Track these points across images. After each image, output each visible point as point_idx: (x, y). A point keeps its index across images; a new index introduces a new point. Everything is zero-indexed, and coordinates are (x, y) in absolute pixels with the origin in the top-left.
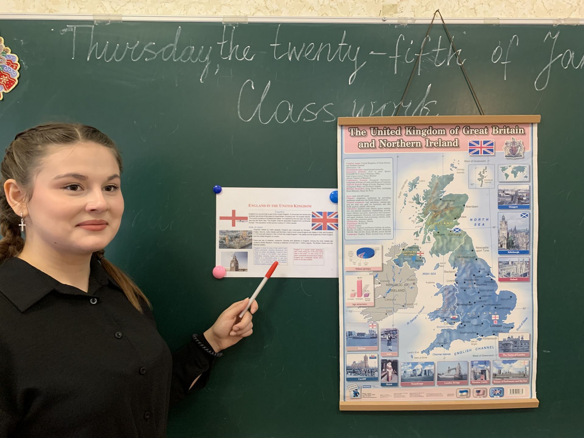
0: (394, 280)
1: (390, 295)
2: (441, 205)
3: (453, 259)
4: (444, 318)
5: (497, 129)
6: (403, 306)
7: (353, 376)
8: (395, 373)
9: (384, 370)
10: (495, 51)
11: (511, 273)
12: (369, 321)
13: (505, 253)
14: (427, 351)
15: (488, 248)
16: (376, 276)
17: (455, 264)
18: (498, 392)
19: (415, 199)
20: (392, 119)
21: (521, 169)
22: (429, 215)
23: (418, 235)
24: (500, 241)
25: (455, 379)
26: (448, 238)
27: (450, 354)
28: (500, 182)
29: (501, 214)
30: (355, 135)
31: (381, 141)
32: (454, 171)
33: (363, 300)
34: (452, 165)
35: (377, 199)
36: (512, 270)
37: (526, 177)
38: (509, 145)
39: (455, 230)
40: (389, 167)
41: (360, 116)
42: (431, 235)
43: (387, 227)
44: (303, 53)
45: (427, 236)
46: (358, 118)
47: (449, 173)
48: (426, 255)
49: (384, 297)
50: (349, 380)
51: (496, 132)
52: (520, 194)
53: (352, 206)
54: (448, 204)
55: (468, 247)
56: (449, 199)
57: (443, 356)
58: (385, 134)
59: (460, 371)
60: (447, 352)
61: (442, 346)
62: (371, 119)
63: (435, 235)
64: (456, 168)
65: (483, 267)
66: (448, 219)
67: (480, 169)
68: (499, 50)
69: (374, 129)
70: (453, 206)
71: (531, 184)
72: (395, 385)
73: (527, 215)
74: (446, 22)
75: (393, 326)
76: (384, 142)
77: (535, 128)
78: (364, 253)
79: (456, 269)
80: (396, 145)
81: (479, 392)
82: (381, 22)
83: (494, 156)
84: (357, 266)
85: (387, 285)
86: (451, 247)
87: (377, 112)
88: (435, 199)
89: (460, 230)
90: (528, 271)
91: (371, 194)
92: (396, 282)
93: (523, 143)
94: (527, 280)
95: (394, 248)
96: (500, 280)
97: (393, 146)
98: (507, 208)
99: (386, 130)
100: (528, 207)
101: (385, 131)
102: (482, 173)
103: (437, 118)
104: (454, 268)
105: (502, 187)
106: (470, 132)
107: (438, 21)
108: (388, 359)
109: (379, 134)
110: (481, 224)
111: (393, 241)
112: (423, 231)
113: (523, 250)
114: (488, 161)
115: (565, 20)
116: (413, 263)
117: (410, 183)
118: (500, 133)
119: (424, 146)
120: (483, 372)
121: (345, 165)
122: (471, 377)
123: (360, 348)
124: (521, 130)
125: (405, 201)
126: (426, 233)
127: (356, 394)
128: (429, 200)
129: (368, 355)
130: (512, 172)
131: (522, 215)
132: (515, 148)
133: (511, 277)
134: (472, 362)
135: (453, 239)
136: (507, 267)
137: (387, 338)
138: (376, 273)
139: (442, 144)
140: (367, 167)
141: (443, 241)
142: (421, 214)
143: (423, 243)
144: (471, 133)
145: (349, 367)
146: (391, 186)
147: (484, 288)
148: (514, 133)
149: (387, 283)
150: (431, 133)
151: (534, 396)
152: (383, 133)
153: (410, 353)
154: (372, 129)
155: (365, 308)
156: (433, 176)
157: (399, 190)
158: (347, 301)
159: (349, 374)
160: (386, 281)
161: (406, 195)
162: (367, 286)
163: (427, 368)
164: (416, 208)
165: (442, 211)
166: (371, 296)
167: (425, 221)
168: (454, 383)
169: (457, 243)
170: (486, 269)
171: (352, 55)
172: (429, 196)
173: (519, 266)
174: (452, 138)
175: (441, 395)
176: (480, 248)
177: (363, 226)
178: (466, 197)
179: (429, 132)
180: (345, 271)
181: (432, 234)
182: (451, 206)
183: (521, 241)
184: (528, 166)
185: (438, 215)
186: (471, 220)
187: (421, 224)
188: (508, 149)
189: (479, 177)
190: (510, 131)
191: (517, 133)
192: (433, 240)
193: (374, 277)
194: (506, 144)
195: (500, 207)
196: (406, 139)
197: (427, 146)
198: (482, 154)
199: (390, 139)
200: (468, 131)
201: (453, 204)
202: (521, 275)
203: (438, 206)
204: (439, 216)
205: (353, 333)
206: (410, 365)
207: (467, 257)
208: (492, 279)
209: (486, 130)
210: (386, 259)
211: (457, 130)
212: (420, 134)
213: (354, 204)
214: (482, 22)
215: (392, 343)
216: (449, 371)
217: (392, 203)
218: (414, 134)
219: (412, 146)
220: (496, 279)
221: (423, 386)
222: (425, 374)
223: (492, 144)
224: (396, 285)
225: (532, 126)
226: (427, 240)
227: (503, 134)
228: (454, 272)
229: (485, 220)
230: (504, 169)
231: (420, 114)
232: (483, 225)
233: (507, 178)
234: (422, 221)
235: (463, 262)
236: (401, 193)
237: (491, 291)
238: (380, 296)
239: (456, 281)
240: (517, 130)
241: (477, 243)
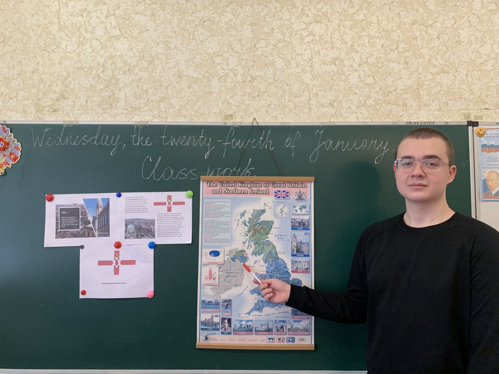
0: (230, 270)
1: (228, 279)
2: (258, 227)
3: (265, 258)
4: (259, 293)
5: (291, 184)
6: (235, 286)
7: (205, 327)
8: (230, 326)
9: (223, 324)
10: (287, 140)
11: (299, 268)
12: (215, 294)
13: (296, 256)
14: (249, 313)
15: (285, 252)
16: (221, 267)
17: (266, 261)
18: (291, 340)
19: (243, 223)
20: (229, 178)
21: (304, 207)
22: (251, 232)
23: (245, 244)
24: (293, 249)
25: (266, 331)
26: (262, 245)
27: (262, 316)
28: (292, 214)
29: (293, 233)
30: (210, 186)
31: (225, 190)
32: (266, 207)
33: (212, 281)
34: (265, 204)
35: (222, 222)
36: (299, 266)
37: (307, 212)
38: (297, 193)
39: (266, 241)
40: (229, 204)
41: (211, 175)
42: (252, 244)
43: (227, 239)
44: (179, 142)
45: (250, 244)
46: (210, 177)
47: (263, 208)
48: (250, 256)
49: (224, 280)
50: (202, 329)
51: (290, 186)
52: (304, 222)
53: (207, 226)
54: (262, 226)
55: (273, 252)
56: (263, 223)
57: (258, 317)
58: (227, 186)
59: (268, 326)
60: (260, 314)
61: (258, 310)
62: (218, 177)
63: (254, 244)
64: (267, 205)
65: (282, 263)
66: (262, 235)
67: (281, 206)
68: (289, 140)
69: (221, 182)
70: (265, 227)
71: (310, 216)
72: (229, 333)
73: (308, 234)
74: (260, 124)
75: (229, 297)
76: (226, 190)
77: (313, 184)
78: (214, 254)
79: (267, 264)
80: (233, 192)
81: (280, 339)
83: (289, 199)
84: (209, 261)
85: (226, 273)
86: (264, 251)
87: (221, 174)
88: (255, 223)
89: (269, 241)
90: (309, 267)
91: (219, 220)
92: (231, 271)
93: (305, 192)
94: (309, 272)
95: (231, 252)
96: (293, 272)
97: (232, 193)
98: (296, 229)
99: (228, 183)
100: (308, 229)
101: (227, 184)
102: (282, 209)
103: (255, 178)
104: (265, 264)
105: (293, 217)
106: (275, 186)
107: (255, 124)
108: (225, 317)
109: (224, 186)
110: (281, 238)
111: (230, 247)
112: (247, 242)
113: (306, 254)
114: (286, 202)
115: (326, 123)
116: (242, 260)
117: (241, 214)
118: (292, 186)
119: (249, 193)
120: (282, 327)
121: (204, 202)
122: (275, 330)
123: (209, 310)
124: (305, 185)
125: (238, 224)
126: (249, 243)
127: (206, 338)
128: (251, 223)
129: (214, 315)
130: (299, 209)
131: (305, 234)
132: (301, 195)
133: (299, 270)
134: (275, 321)
135: (265, 247)
136: (297, 264)
137: (225, 305)
138: (220, 266)
139: (259, 192)
140: (217, 204)
141: (259, 248)
142: (247, 231)
143: (248, 248)
144: (276, 186)
145: (202, 321)
146: (230, 215)
147: (283, 276)
148: (300, 186)
149: (227, 271)
150: (253, 186)
151: (313, 343)
152: (226, 185)
153: (238, 314)
154: (220, 183)
155: (213, 287)
156: (254, 210)
157: (235, 218)
158: (202, 282)
159: (203, 325)
160: (226, 270)
161: (238, 220)
162: (215, 273)
163: (248, 324)
164: (244, 228)
165: (259, 230)
166: (217, 279)
167: (249, 236)
168: (265, 333)
169: (267, 249)
170: (284, 265)
171: (207, 142)
172: (252, 221)
173: (303, 264)
174: (265, 189)
175: (257, 340)
176: (281, 252)
177: (213, 238)
178: (273, 222)
179: (252, 185)
180: (202, 264)
181: (253, 243)
182: (264, 227)
183: (304, 249)
184: (308, 206)
185: (256, 232)
186: (276, 235)
187: (247, 237)
188: (297, 196)
189: (280, 211)
190: (298, 185)
191: (302, 186)
192: (253, 247)
193: (219, 268)
194: (296, 193)
195: (292, 229)
196: (239, 188)
197: (251, 193)
198: (282, 198)
199: (230, 188)
200: (274, 185)
201: (265, 226)
202: (305, 269)
203: (256, 227)
204: (257, 233)
205: (205, 302)
206: (239, 322)
207: (273, 257)
208: (287, 271)
209: (284, 184)
210: (227, 257)
211: (267, 184)
212: (247, 186)
213: (209, 225)
214: (279, 124)
215: (228, 308)
216: (262, 326)
217: (230, 225)
218: (243, 186)
219: (242, 193)
220: (290, 271)
221: (246, 334)
222: (247, 327)
223: (288, 193)
224: (232, 273)
225: (311, 183)
226: (250, 247)
227: (294, 187)
228: (265, 266)
229: (284, 236)
230: (294, 207)
231: (245, 175)
232: (283, 238)
233: (296, 212)
234: (248, 235)
235: (271, 260)
236: (235, 219)
237: (287, 278)
238: (222, 279)
239: (266, 271)
240: (302, 185)
241: (279, 249)
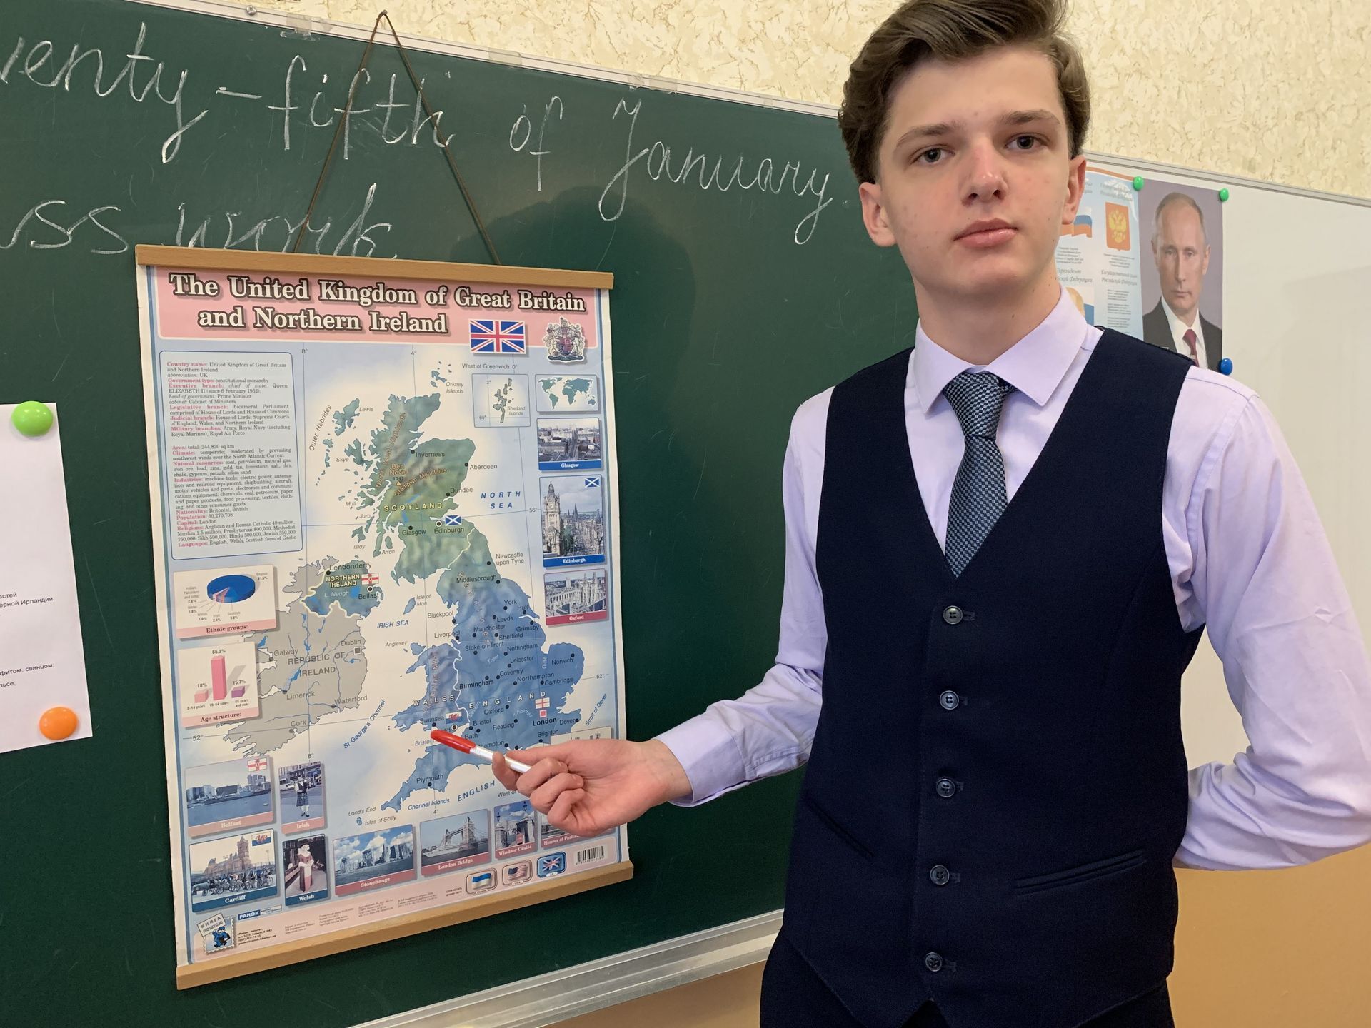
0: (308, 648)
1: (301, 685)
2: (415, 465)
3: (446, 585)
4: (430, 720)
5: (530, 297)
6: (333, 707)
7: (210, 897)
8: (321, 869)
9: (291, 866)
10: (516, 125)
11: (571, 605)
12: (247, 754)
13: (558, 563)
14: (396, 803)
15: (521, 555)
16: (263, 643)
17: (450, 596)
18: (554, 863)
19: (351, 451)
20: (282, 259)
21: (581, 385)
22: (387, 488)
23: (362, 537)
24: (547, 539)
25: (463, 854)
26: (434, 538)
27: (447, 801)
28: (541, 413)
29: (546, 482)
30: (187, 293)
31: (260, 311)
32: (441, 388)
33: (230, 705)
34: (435, 374)
35: (257, 453)
36: (573, 598)
37: (592, 402)
38: (555, 333)
39: (447, 521)
40: (285, 376)
41: (197, 244)
42: (393, 534)
43: (286, 522)
45: (385, 536)
46: (191, 252)
47: (429, 392)
48: (385, 582)
49: (285, 692)
50: (198, 908)
51: (526, 303)
52: (581, 439)
53: (188, 473)
54: (431, 462)
55: (478, 557)
56: (432, 451)
57: (432, 808)
58: (268, 295)
59: (471, 833)
60: (440, 796)
61: (430, 785)
62: (226, 256)
63: (403, 534)
64: (444, 380)
65: (512, 597)
66: (432, 496)
67: (498, 383)
68: (523, 125)
69: (239, 279)
70: (442, 466)
71: (601, 417)
72: (322, 896)
73: (597, 482)
74: (405, 43)
75: (309, 756)
76: (267, 313)
77: (606, 301)
78: (227, 590)
79: (455, 607)
80: (297, 322)
81: (514, 871)
82: (242, 16)
83: (527, 355)
84: (209, 623)
85: (290, 661)
86: (442, 559)
87: (244, 238)
88: (399, 451)
89: (459, 520)
90: (604, 597)
91: (241, 443)
92: (313, 653)
93: (582, 331)
94: (603, 617)
95: (305, 573)
96: (550, 622)
97: (291, 325)
98: (557, 467)
99: (271, 284)
100: (598, 465)
101: (268, 287)
102: (502, 394)
103: (394, 265)
104: (449, 606)
105: (545, 424)
106: (471, 301)
107: (384, 38)
108: (300, 837)
109: (253, 294)
110: (505, 505)
111: (302, 554)
112: (374, 527)
113: (593, 554)
114: (514, 367)
115: (650, 78)
116: (354, 603)
117: (336, 415)
118: (536, 306)
119: (366, 327)
120: (521, 827)
121: (164, 368)
122: (495, 843)
123: (225, 825)
124: (578, 303)
125: (328, 458)
126: (381, 531)
127: (221, 939)
128: (385, 454)
129: (249, 838)
130: (565, 392)
131: (587, 483)
132: (568, 339)
133: (571, 613)
134: (497, 809)
135: (445, 541)
136: (563, 593)
137: (297, 788)
138: (261, 636)
139: (408, 325)
140: (224, 373)
141: (422, 547)
142: (367, 487)
143: (377, 553)
144: (474, 303)
145: (197, 876)
146: (290, 422)
147: (518, 642)
148: (564, 308)
149: (291, 656)
150: (381, 299)
151: (626, 856)
152: (264, 293)
153: (353, 814)
154: (234, 280)
155: (236, 725)
156: (393, 398)
157: (311, 431)
158: (184, 714)
159: (200, 893)
160: (288, 652)
161: (329, 443)
162: (239, 670)
163: (396, 842)
164: (356, 473)
165: (418, 478)
166: (251, 695)
167: (377, 503)
168: (459, 863)
169: (454, 549)
170: (520, 601)
171: (168, 89)
172: (385, 445)
173: (586, 589)
174: (433, 313)
175: (432, 896)
176: (506, 556)
177: (220, 521)
178: (469, 446)
179: (378, 296)
180: (176, 637)
181: (397, 533)
182: (437, 467)
183: (587, 536)
184: (594, 380)
185: (407, 488)
186: (483, 496)
187: (369, 510)
188: (554, 343)
189: (496, 401)
190: (555, 303)
191: (570, 308)
192: (399, 545)
193: (257, 647)
194: (549, 331)
195: (542, 467)
196: (323, 309)
197: (375, 327)
198: (501, 352)
199: (281, 307)
200: (467, 299)
201: (442, 462)
202: (591, 608)
203: (407, 466)
204: (410, 491)
205: (205, 791)
206: (357, 842)
207: (477, 579)
208: (532, 623)
209: (505, 297)
210: (286, 599)
211: (441, 294)
212: (356, 298)
213: (194, 467)
214: (484, 56)
215: (310, 798)
216: (448, 838)
217: (294, 464)
218: (341, 298)
219: (339, 326)
220: (541, 621)
221: (389, 884)
222: (393, 855)
223: (520, 330)
224: (314, 659)
225: (599, 296)
226: (384, 547)
227: (541, 308)
228: (449, 614)
229: (513, 494)
230: (547, 385)
231: (354, 252)
232: (510, 505)
233: (554, 405)
234: (372, 502)
235: (469, 590)
236: (315, 438)
237: (531, 647)
238: (274, 690)
239: (454, 633)
240: (569, 301)
241: (498, 545)
